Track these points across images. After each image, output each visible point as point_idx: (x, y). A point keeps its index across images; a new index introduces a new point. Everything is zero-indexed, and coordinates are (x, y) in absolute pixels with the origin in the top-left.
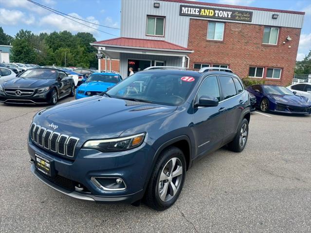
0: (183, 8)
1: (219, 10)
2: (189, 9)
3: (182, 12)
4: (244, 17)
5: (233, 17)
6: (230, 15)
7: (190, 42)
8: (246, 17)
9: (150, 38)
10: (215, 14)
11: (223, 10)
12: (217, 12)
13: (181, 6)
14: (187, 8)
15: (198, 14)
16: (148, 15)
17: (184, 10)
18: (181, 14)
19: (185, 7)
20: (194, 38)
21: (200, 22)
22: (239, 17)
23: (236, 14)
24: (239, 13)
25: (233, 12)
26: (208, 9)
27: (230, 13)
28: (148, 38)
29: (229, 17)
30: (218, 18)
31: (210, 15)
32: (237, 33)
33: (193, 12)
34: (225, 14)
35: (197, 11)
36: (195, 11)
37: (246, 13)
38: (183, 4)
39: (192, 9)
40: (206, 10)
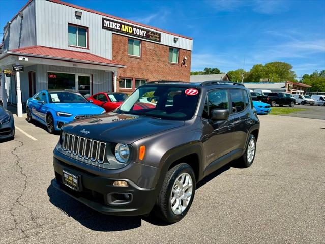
0: (105, 21)
1: (137, 28)
2: (111, 23)
3: (105, 26)
4: (155, 37)
5: (147, 36)
6: (145, 34)
7: (114, 56)
8: (156, 37)
9: (74, 49)
10: (133, 31)
11: (140, 29)
12: (135, 29)
13: (103, 19)
14: (108, 22)
15: (119, 29)
16: (69, 24)
17: (107, 23)
18: (104, 28)
19: (107, 20)
20: (117, 52)
21: (121, 37)
22: (152, 36)
23: (150, 33)
24: (151, 33)
25: (148, 31)
26: (127, 25)
27: (145, 32)
28: (71, 49)
29: (145, 35)
30: (136, 35)
31: (130, 31)
32: (151, 51)
33: (114, 27)
34: (141, 33)
35: (118, 27)
36: (116, 26)
37: (157, 33)
38: (104, 17)
39: (113, 23)
40: (126, 26)
